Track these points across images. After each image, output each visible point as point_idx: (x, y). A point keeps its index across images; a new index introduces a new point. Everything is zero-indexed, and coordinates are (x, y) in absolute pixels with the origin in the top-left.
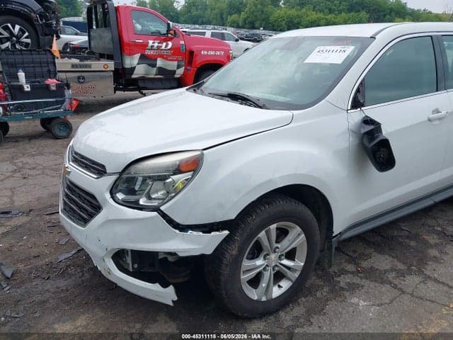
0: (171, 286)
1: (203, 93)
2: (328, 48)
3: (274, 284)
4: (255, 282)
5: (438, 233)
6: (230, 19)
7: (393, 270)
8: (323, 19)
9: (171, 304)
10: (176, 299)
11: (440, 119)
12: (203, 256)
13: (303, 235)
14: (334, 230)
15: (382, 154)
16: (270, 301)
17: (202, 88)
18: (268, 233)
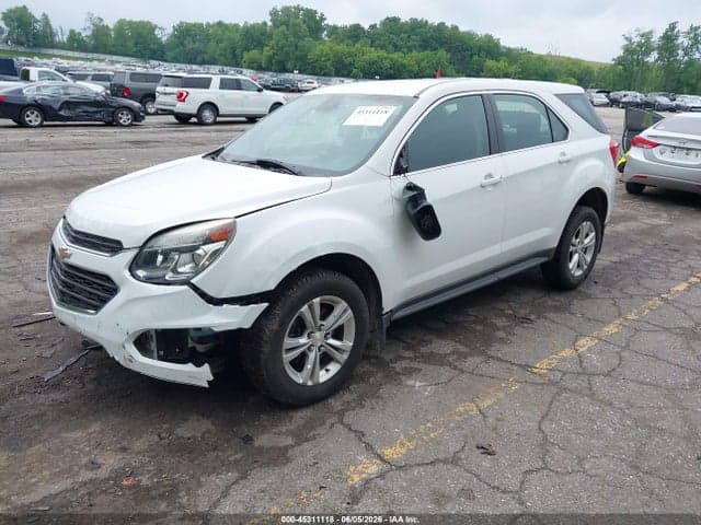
0: (206, 365)
1: (224, 160)
2: (369, 108)
3: (321, 368)
4: (299, 364)
5: (508, 316)
6: (246, 56)
7: (453, 353)
8: (386, 58)
9: (207, 385)
10: (212, 378)
11: (495, 184)
12: (240, 331)
13: (350, 311)
14: (384, 306)
15: (427, 221)
16: (317, 385)
17: (222, 154)
18: (310, 307)
